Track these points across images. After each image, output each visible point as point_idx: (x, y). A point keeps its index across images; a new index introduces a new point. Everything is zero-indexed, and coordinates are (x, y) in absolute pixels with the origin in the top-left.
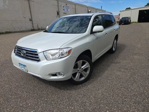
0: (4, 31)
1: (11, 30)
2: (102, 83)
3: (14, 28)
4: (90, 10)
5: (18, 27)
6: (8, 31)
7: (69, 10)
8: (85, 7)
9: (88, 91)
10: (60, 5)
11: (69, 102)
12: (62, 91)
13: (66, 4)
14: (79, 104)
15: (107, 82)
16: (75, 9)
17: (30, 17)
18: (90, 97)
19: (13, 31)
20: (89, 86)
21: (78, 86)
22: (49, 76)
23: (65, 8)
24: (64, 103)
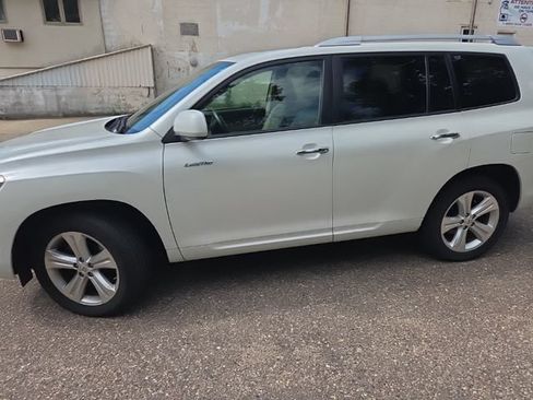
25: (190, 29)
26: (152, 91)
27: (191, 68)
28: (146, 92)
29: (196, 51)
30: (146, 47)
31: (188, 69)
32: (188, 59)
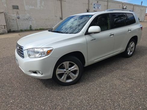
0: (39, 28)
1: (44, 28)
2: (90, 89)
3: (46, 26)
4: (125, 7)
5: (50, 25)
6: (42, 28)
7: (100, 8)
8: (120, 4)
9: (70, 94)
10: (90, 3)
11: (44, 101)
12: (46, 89)
13: (98, 2)
14: (52, 105)
15: (96, 89)
16: (108, 6)
17: (61, 16)
18: (66, 101)
19: (46, 28)
20: (74, 90)
21: (63, 87)
22: (29, 72)
23: (96, 6)
24: (40, 100)
25: (16, 7)
26: (6, 27)
27: (17, 19)
28: (3, 27)
29: (19, 14)
30: (2, 12)
31: (16, 19)
32: (16, 16)
